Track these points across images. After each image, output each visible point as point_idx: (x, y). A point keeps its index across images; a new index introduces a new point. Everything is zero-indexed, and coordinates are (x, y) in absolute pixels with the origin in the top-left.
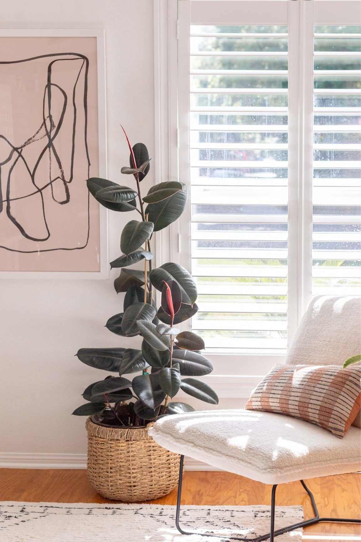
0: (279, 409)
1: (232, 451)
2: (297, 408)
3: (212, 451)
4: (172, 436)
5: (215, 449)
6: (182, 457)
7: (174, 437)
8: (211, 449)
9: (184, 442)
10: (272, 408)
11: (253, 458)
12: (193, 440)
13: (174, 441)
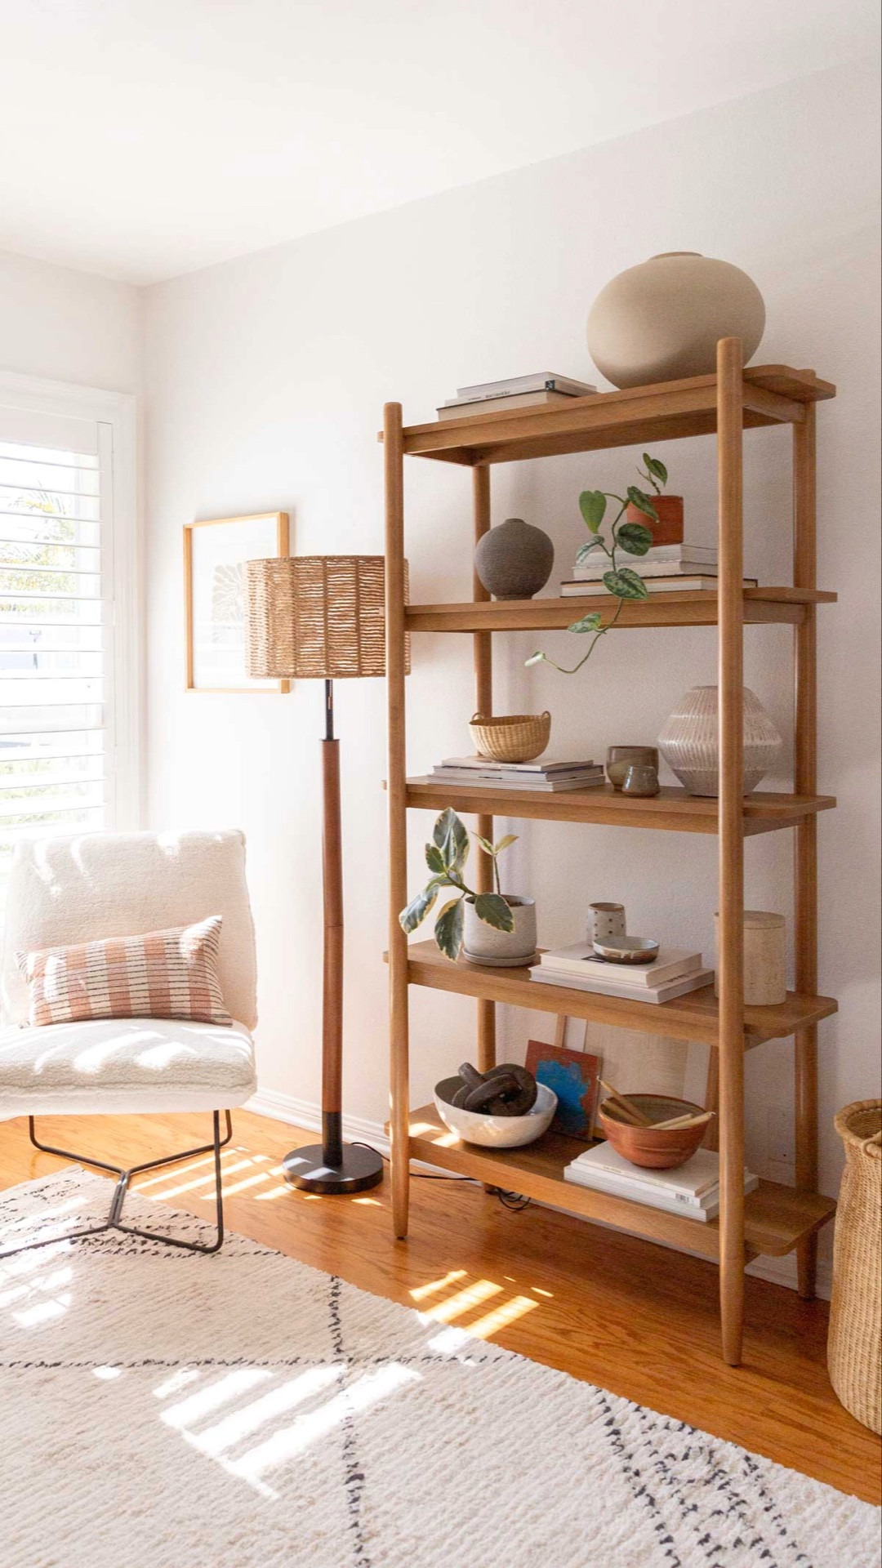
0: (109, 1009)
1: (165, 1075)
2: (148, 1000)
3: (122, 1085)
4: (13, 1085)
5: (128, 1081)
6: (31, 1118)
7: (20, 1087)
8: (121, 1082)
9: (49, 1088)
10: (94, 1012)
11: (210, 1075)
12: (70, 1079)
13: (25, 1093)
